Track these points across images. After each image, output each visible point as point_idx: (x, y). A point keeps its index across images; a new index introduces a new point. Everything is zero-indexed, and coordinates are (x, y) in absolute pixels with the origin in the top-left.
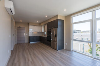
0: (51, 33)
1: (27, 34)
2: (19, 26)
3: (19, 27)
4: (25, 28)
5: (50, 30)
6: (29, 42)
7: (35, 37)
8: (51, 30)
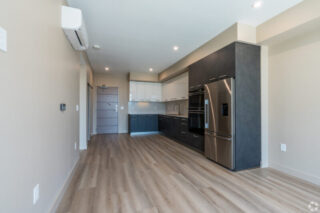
0: (206, 102)
1: (122, 108)
2: (101, 85)
3: (103, 88)
4: (117, 88)
5: (200, 92)
6: (129, 133)
8: (203, 89)
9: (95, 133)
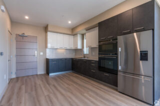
1: (42, 53)
3: (23, 36)
4: (36, 37)
7: (61, 60)
9: (14, 76)
